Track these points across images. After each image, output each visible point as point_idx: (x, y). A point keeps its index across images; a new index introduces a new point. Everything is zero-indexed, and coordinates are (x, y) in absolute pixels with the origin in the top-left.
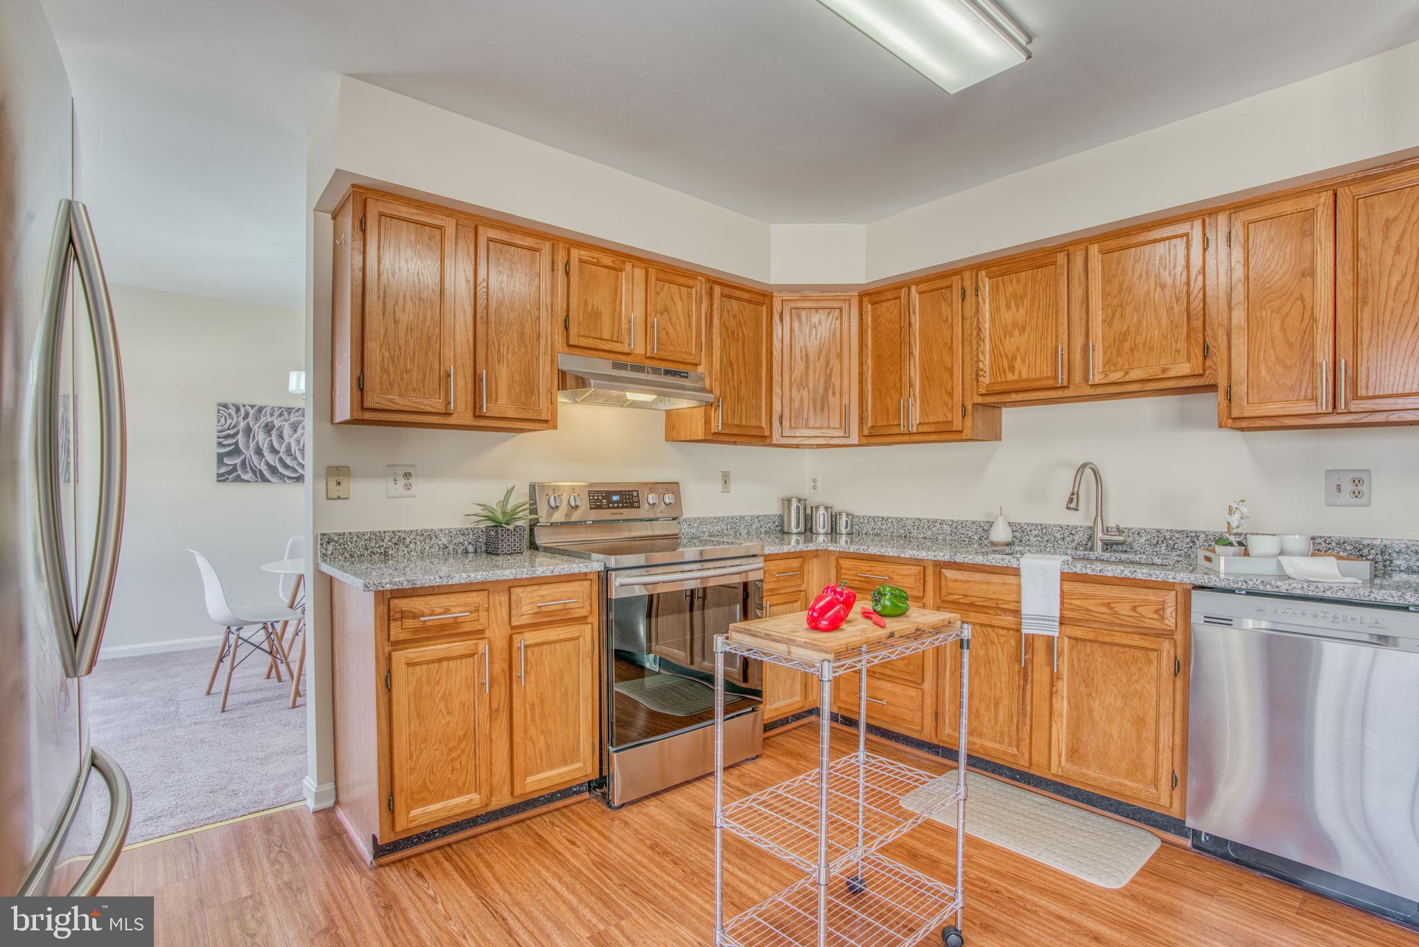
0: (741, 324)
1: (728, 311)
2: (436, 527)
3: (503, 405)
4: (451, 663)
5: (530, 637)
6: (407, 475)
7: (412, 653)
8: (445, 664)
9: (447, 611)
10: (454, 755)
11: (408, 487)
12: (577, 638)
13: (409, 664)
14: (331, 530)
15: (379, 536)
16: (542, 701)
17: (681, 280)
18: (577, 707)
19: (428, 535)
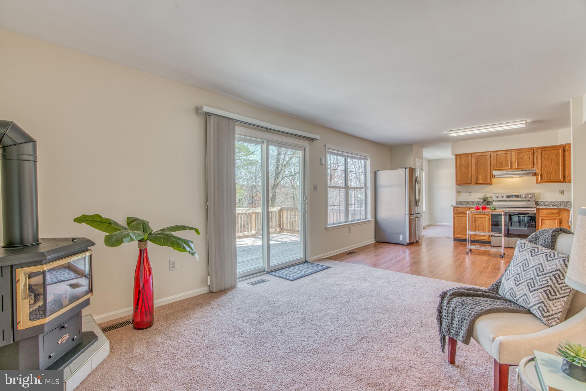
0: (550, 156)
1: (545, 154)
2: (475, 200)
3: (480, 181)
4: (463, 217)
5: (476, 216)
6: (470, 192)
7: (457, 215)
8: (462, 217)
9: (462, 210)
10: (463, 230)
11: (470, 194)
12: (486, 217)
13: (457, 216)
14: (457, 200)
15: (465, 202)
16: (479, 226)
17: (526, 151)
18: (486, 228)
19: (473, 202)
